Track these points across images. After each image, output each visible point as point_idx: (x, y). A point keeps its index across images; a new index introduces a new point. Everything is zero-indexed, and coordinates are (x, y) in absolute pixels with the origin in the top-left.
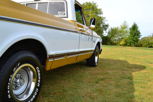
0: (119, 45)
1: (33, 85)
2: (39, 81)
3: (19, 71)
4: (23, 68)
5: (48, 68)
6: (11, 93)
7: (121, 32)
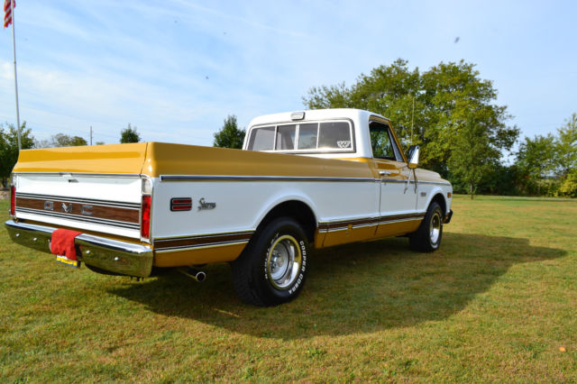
0: (556, 195)
1: (296, 267)
2: (304, 262)
3: (276, 246)
4: (280, 242)
5: (319, 244)
6: (269, 276)
7: (562, 150)
